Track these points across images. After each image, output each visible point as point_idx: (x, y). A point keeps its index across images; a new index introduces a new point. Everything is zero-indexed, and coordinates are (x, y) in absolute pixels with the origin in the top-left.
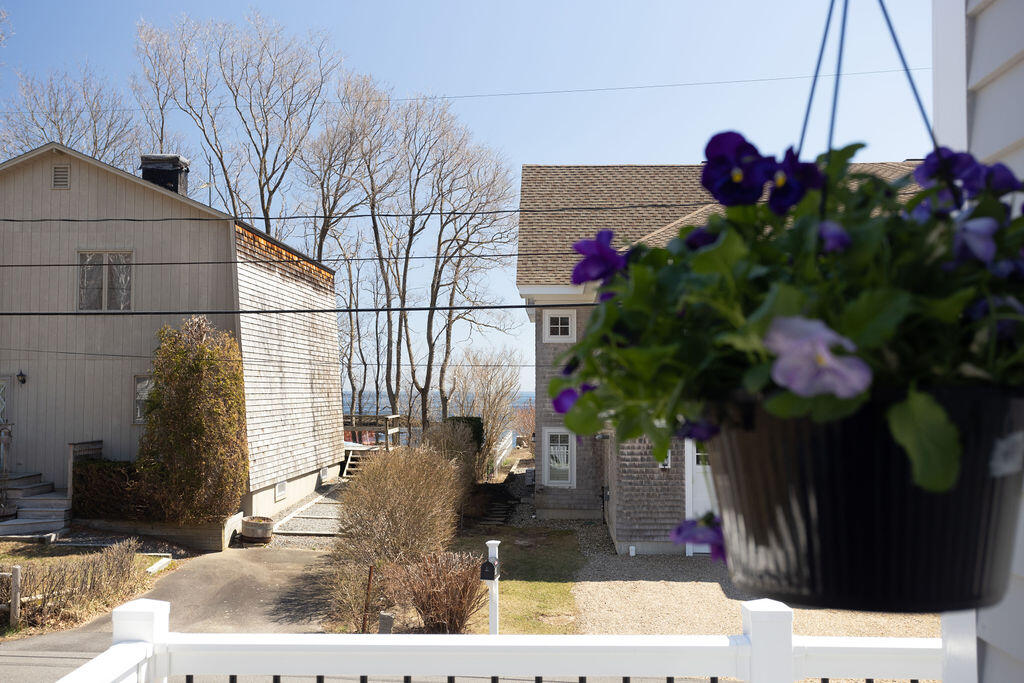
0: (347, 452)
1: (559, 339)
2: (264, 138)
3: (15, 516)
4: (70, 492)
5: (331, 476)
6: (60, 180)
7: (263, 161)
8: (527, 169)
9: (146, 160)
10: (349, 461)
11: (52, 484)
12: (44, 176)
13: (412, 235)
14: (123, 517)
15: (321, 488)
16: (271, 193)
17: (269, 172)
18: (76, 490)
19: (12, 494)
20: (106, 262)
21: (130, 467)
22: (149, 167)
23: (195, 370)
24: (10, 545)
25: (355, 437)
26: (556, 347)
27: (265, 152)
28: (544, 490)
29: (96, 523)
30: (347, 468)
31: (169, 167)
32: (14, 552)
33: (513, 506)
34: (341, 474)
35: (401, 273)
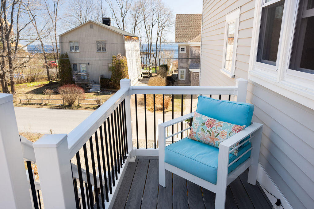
0: (142, 72)
1: (183, 52)
2: (121, 5)
3: (92, 88)
4: (100, 84)
5: (140, 78)
6: (91, 27)
7: (122, 11)
8: (177, 15)
9: (103, 19)
10: (143, 74)
11: (96, 82)
12: (88, 26)
13: (153, 26)
14: (109, 88)
15: (139, 80)
16: (124, 18)
17: (123, 13)
18: (101, 84)
19: (91, 84)
20: (101, 42)
21: (110, 80)
22: (104, 20)
23: (120, 64)
24: (93, 93)
25: (143, 68)
26: (182, 54)
27: (122, 9)
28: (179, 80)
29: (105, 89)
30: (143, 75)
31: (108, 20)
32: (94, 95)
33: (173, 82)
34: (141, 76)
35: (150, 33)
